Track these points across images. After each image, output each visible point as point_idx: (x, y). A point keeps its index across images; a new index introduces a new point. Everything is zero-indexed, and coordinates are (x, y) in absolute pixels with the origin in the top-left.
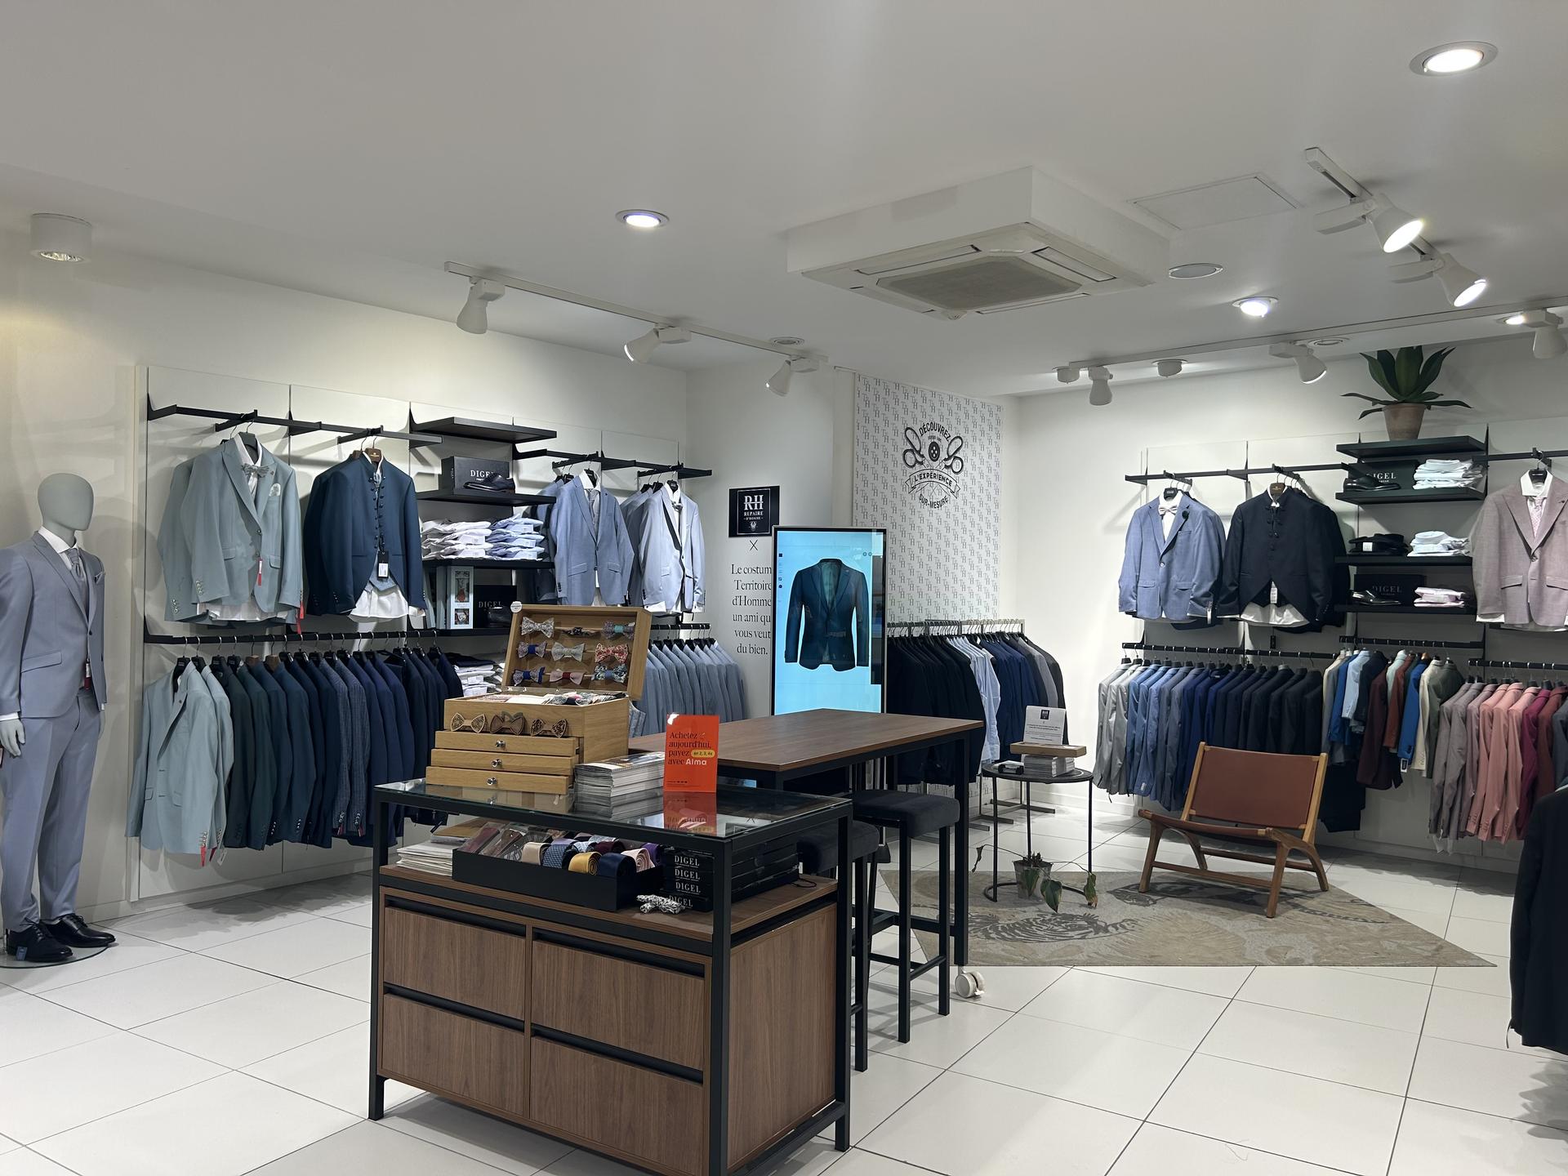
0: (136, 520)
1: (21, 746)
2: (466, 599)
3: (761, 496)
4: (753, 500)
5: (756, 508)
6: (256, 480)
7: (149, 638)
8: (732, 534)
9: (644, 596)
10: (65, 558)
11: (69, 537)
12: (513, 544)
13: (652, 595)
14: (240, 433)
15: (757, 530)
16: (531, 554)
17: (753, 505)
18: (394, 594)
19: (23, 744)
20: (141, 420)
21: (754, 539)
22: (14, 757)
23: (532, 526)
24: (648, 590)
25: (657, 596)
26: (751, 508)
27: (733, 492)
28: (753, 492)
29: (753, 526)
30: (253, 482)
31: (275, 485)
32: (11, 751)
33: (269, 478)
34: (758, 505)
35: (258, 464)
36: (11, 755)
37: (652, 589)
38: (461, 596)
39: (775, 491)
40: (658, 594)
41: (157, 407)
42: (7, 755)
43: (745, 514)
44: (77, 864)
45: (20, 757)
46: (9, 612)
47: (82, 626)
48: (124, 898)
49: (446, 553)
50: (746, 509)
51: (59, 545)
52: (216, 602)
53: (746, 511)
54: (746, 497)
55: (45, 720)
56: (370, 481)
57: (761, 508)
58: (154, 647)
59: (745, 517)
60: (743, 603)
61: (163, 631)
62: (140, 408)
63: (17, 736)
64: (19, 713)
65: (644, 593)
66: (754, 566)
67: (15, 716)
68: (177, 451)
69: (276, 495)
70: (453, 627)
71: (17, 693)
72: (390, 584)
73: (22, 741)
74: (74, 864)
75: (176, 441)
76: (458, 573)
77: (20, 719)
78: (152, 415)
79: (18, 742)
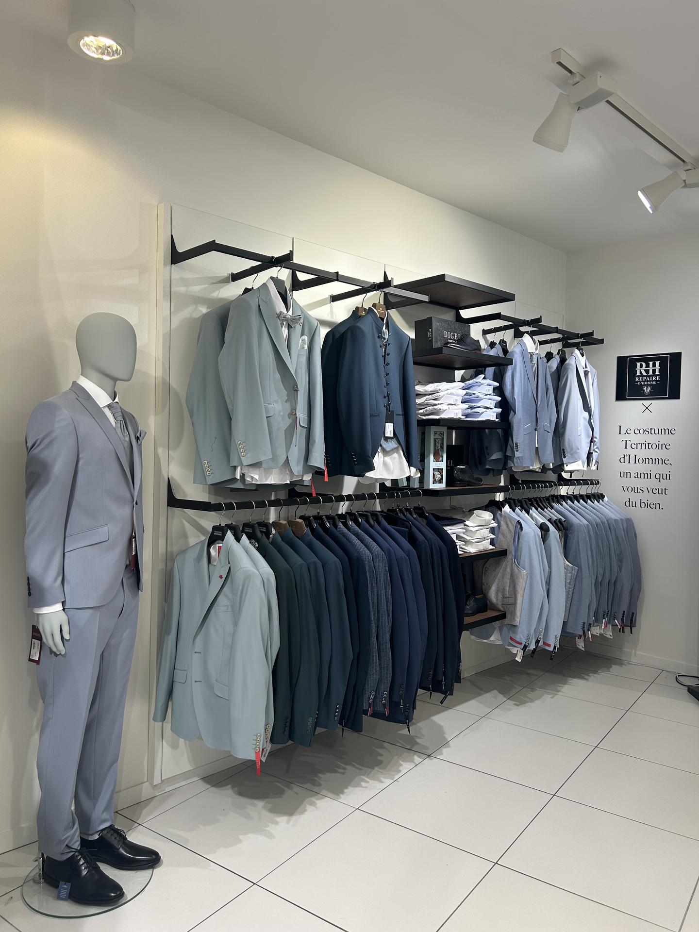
0: (160, 373)
1: (65, 642)
2: (441, 459)
3: (657, 363)
4: (648, 366)
5: (651, 373)
6: (287, 330)
7: (173, 502)
8: (620, 396)
9: (564, 455)
10: (107, 412)
11: (110, 389)
12: (478, 405)
13: (571, 454)
14: (272, 278)
15: (651, 394)
16: (491, 415)
17: (647, 371)
18: (395, 455)
19: (67, 640)
20: (165, 265)
21: (647, 403)
22: (56, 655)
23: (492, 387)
24: (567, 449)
25: (576, 456)
26: (644, 373)
27: (621, 361)
28: (646, 359)
29: (647, 390)
30: (285, 331)
31: (303, 337)
32: (54, 649)
33: (298, 328)
34: (654, 371)
35: (290, 313)
36: (51, 652)
37: (572, 449)
38: (437, 457)
39: (676, 358)
40: (576, 453)
41: (181, 249)
42: (46, 652)
43: (637, 379)
44: (114, 766)
45: (64, 656)
46: (53, 479)
47: (128, 496)
48: (146, 780)
49: (426, 413)
50: (638, 374)
51: (102, 398)
52: (256, 465)
53: (638, 376)
54: (638, 364)
55: (91, 611)
56: (379, 337)
57: (657, 373)
58: (177, 511)
59: (637, 382)
60: (632, 461)
61: (185, 495)
62: (163, 251)
63: (61, 630)
64: (63, 603)
65: (564, 452)
66: (648, 428)
67: (58, 607)
68: (197, 300)
69: (303, 348)
70: (433, 486)
71: (60, 578)
72: (393, 444)
73: (67, 636)
74: (112, 765)
75: (196, 289)
76: (435, 433)
77: (64, 610)
78: (176, 257)
79: (62, 638)
